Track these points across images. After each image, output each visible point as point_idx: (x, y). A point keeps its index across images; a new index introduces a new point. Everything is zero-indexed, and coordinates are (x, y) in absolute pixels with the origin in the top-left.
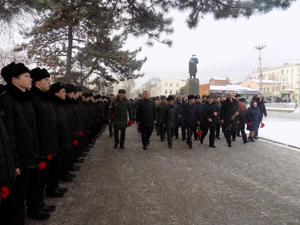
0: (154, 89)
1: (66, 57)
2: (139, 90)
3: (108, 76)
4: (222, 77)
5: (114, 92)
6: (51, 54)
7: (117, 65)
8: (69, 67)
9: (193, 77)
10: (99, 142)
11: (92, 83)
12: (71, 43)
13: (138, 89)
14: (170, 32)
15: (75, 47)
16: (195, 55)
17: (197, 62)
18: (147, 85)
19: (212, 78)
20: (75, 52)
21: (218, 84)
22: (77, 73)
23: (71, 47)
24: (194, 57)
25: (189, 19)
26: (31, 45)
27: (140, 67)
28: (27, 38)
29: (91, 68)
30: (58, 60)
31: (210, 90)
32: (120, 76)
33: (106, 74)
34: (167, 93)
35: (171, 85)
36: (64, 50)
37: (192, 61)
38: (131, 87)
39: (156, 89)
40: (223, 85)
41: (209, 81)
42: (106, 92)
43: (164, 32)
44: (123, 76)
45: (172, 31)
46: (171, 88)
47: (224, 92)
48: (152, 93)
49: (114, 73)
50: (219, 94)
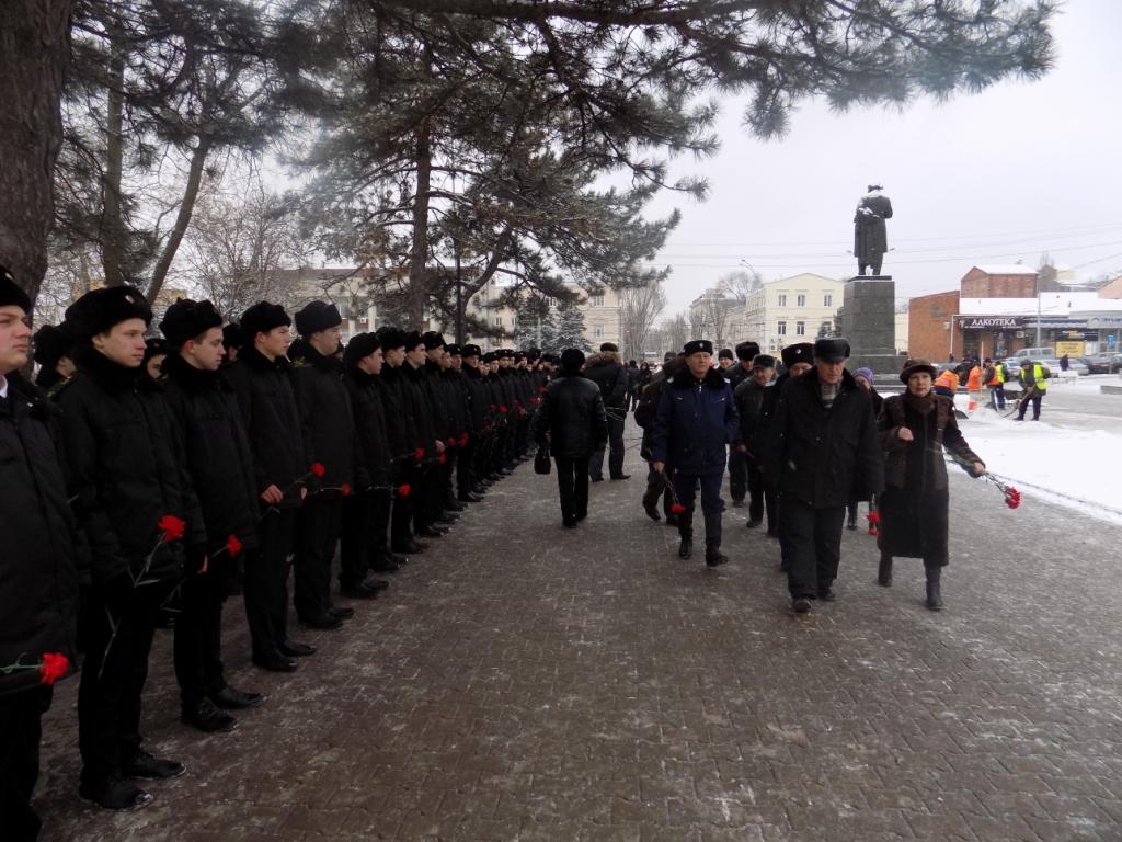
0: (737, 317)
1: (410, 228)
2: (681, 322)
3: (549, 280)
4: (1019, 263)
5: (585, 329)
6: (366, 221)
7: (577, 244)
8: (418, 258)
9: (869, 271)
10: (501, 493)
11: (497, 305)
12: (424, 180)
13: (678, 316)
14: (705, 149)
15: (438, 194)
16: (878, 188)
17: (888, 213)
18: (709, 302)
19: (975, 269)
20: (439, 207)
21: (999, 292)
22: (447, 272)
23: (425, 193)
24: (874, 194)
26: (310, 197)
27: (659, 243)
28: (298, 175)
29: (490, 255)
30: (387, 240)
31: (959, 319)
32: (590, 281)
33: (542, 275)
34: (784, 333)
35: (801, 300)
36: (405, 204)
37: (867, 211)
38: (649, 310)
39: (745, 318)
40: (1021, 295)
41: (963, 281)
42: (558, 331)
43: (689, 152)
44: (598, 281)
45: (714, 147)
46: (800, 313)
47: (1022, 321)
48: (726, 331)
49: (568, 271)
50: (1002, 330)
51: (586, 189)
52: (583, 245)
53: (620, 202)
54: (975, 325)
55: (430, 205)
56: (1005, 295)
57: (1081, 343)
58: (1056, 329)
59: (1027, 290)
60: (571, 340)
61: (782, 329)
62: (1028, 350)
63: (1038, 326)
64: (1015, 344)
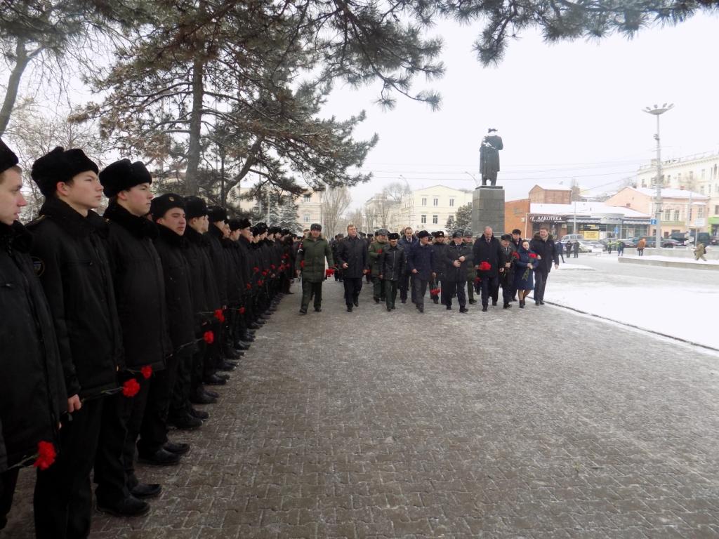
0: (396, 211)
1: (187, 136)
2: (359, 214)
3: (285, 180)
4: (561, 183)
5: (298, 217)
6: (153, 129)
7: (306, 154)
8: (193, 158)
9: (489, 183)
11: (248, 196)
12: (198, 101)
13: (357, 210)
14: (434, 72)
15: (208, 111)
16: (494, 130)
17: (500, 147)
18: (378, 202)
19: (536, 186)
20: (208, 124)
21: (550, 200)
22: (214, 172)
23: (199, 111)
24: (492, 134)
25: (481, 42)
26: (108, 108)
27: (362, 158)
28: (98, 92)
29: (244, 161)
30: (169, 143)
31: (531, 215)
32: (315, 181)
33: (280, 176)
34: (425, 222)
35: (436, 202)
36: (183, 118)
37: (488, 145)
38: (340, 206)
39: (400, 213)
40: (563, 203)
41: (530, 193)
42: (280, 217)
43: (422, 74)
44: (320, 180)
45: (441, 72)
46: (435, 210)
47: (565, 218)
48: (389, 219)
49: (300, 173)
50: (554, 224)
51: (314, 117)
52: (310, 155)
53: (338, 126)
54: (540, 220)
55: (202, 119)
56: (554, 202)
57: (597, 232)
58: (584, 224)
59: (565, 200)
60: (290, 224)
61: (424, 220)
62: (569, 235)
63: (575, 221)
64: (562, 232)
